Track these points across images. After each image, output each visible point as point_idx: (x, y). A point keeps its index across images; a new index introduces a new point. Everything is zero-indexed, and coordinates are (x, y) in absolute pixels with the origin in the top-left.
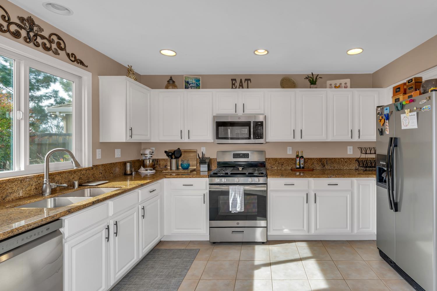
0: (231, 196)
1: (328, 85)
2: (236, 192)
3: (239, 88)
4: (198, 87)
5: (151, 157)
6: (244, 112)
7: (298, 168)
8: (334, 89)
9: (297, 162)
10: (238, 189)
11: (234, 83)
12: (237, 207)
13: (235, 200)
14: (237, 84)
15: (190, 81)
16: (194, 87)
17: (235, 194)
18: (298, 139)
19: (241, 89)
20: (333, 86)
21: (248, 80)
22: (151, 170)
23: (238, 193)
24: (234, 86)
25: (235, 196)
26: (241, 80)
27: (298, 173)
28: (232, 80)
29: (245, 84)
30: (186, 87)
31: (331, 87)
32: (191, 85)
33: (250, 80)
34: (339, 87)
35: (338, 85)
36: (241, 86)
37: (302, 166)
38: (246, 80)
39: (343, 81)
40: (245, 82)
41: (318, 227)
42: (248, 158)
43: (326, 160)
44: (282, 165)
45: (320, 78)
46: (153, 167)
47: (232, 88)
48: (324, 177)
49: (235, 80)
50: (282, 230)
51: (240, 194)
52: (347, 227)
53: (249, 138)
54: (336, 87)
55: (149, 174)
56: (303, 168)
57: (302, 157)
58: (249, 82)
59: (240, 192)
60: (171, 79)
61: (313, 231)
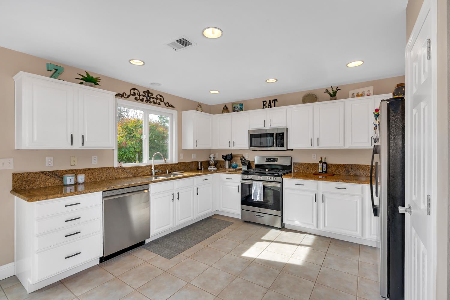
0: (254, 188)
1: (350, 95)
2: (257, 186)
3: (268, 107)
4: (241, 110)
5: (214, 159)
6: (270, 126)
7: (320, 172)
8: (356, 98)
9: (320, 167)
10: (258, 184)
11: (265, 104)
12: (258, 197)
13: (256, 191)
14: (267, 105)
15: (236, 106)
16: (239, 110)
17: (256, 187)
18: (315, 147)
19: (270, 108)
20: (355, 95)
21: (275, 100)
22: (214, 168)
23: (258, 187)
24: (264, 106)
25: (256, 189)
26: (270, 101)
27: (320, 177)
28: (264, 102)
29: (273, 104)
30: (234, 111)
31: (353, 97)
32: (237, 109)
33: (276, 100)
34: (362, 95)
35: (360, 94)
36: (270, 105)
37: (324, 170)
38: (273, 100)
39: (366, 89)
40: (273, 102)
41: (326, 225)
42: (277, 162)
43: (351, 166)
44: (307, 169)
45: (339, 89)
46: (215, 165)
47: (263, 108)
48: (332, 181)
49: (266, 101)
50: (294, 221)
51: (259, 188)
52: (356, 230)
53: (273, 146)
54: (358, 96)
55: (212, 170)
56: (326, 172)
57: (325, 163)
58: (276, 101)
59: (259, 186)
60: (225, 106)
61: (321, 228)
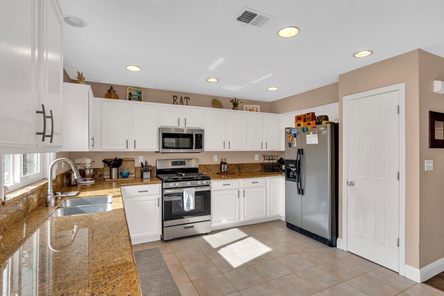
0: (186, 197)
1: (244, 108)
2: (190, 194)
3: (180, 104)
4: (139, 99)
5: (91, 166)
6: (185, 126)
7: (223, 172)
8: (248, 112)
9: (222, 167)
10: (191, 191)
11: (175, 99)
12: (191, 206)
13: (188, 200)
14: (178, 100)
15: (133, 92)
16: (136, 99)
17: (189, 195)
18: (227, 149)
19: (181, 106)
20: (248, 109)
21: (187, 98)
22: (91, 180)
23: (191, 194)
24: (175, 102)
25: (188, 197)
26: (181, 97)
27: (223, 176)
28: (174, 96)
29: (185, 101)
30: (130, 99)
31: (246, 110)
32: (133, 97)
33: (189, 98)
34: (253, 110)
35: (251, 109)
36: (182, 103)
37: (226, 170)
38: (185, 98)
39: (255, 106)
41: (245, 215)
42: (185, 165)
43: (241, 165)
44: (210, 170)
45: (241, 102)
46: (93, 177)
47: (174, 104)
48: (250, 178)
49: (176, 97)
50: (221, 221)
51: (192, 195)
52: (263, 213)
53: (191, 148)
54: (250, 110)
55: (88, 185)
56: (226, 172)
57: (226, 163)
58: (188, 99)
59: (192, 193)
60: (112, 88)
61: (242, 219)
